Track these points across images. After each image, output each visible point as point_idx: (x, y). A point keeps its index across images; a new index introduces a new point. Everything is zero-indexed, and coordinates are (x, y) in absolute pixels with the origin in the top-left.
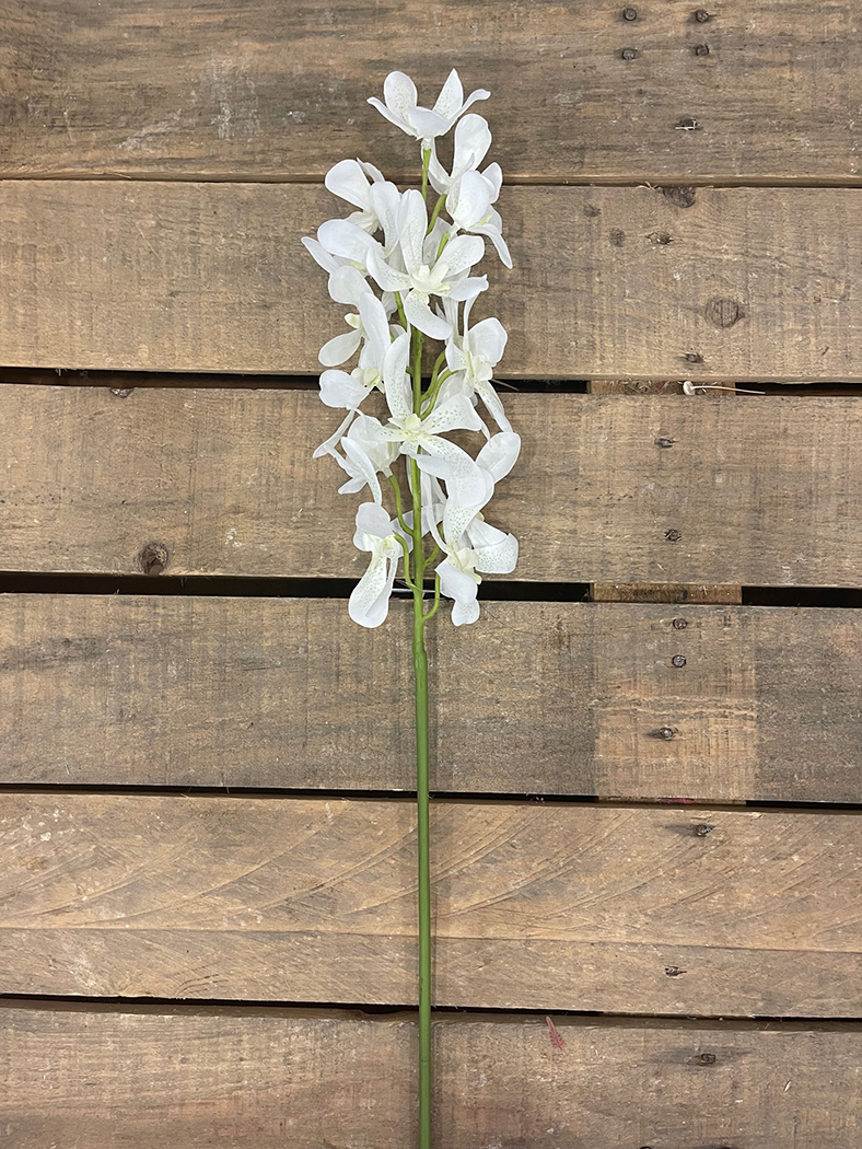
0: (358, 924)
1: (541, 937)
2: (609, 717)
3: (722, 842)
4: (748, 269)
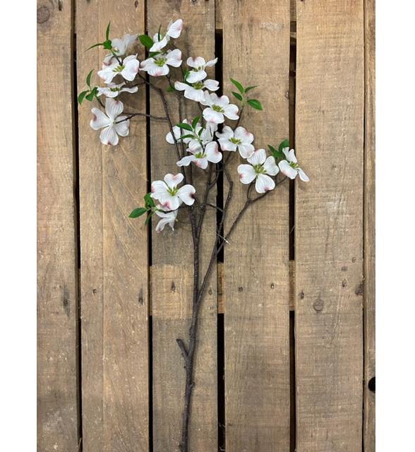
0: (106, 186)
2: (179, 269)
3: (137, 308)
4: (334, 314)
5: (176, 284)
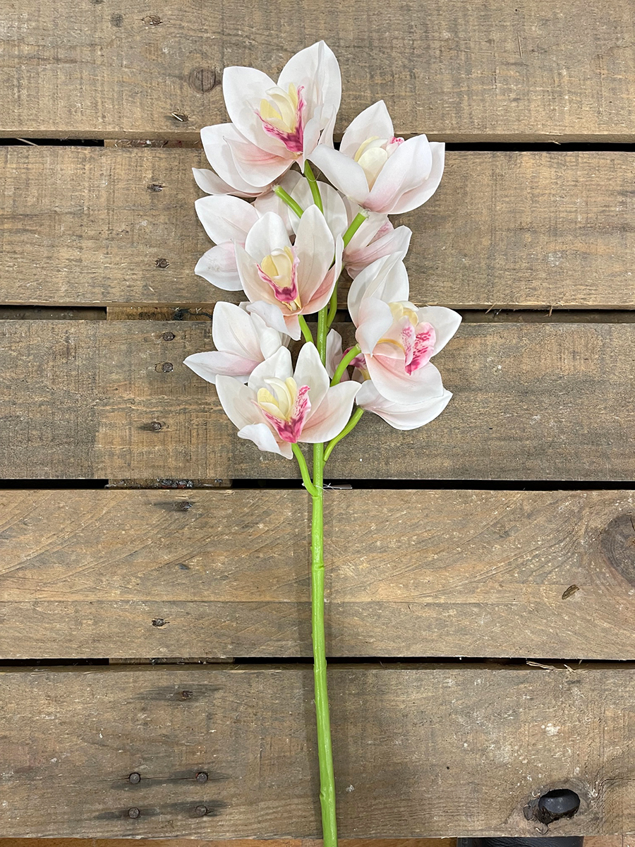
1: (48, 599)
2: (108, 414)
3: (201, 515)
4: (223, 44)
5: (145, 421)
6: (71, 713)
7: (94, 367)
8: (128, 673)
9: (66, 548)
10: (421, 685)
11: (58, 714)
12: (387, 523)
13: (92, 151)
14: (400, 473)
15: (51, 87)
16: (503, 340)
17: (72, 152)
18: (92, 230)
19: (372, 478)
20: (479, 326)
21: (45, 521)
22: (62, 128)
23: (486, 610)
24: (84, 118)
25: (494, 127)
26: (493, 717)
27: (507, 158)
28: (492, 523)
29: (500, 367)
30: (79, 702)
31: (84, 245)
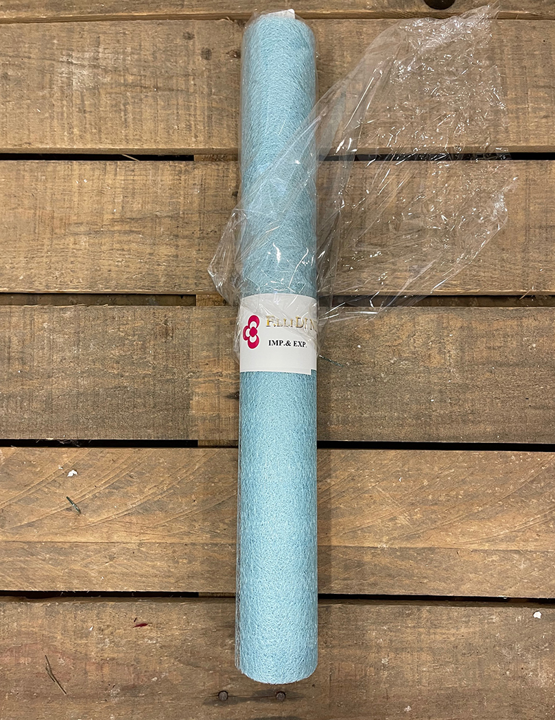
0: (21, 534)
1: (150, 541)
5: (231, 391)
6: (169, 638)
7: (188, 346)
8: (217, 605)
9: (165, 498)
10: (469, 621)
11: (159, 640)
12: (438, 480)
13: (187, 165)
14: (449, 438)
15: (153, 111)
16: (537, 323)
17: (170, 166)
18: (186, 231)
19: (425, 441)
20: (516, 310)
21: (147, 475)
22: (161, 146)
23: (525, 557)
24: (180, 137)
25: (527, 140)
26: (532, 649)
27: (539, 166)
28: (529, 481)
29: (534, 345)
30: (176, 629)
31: (180, 243)
